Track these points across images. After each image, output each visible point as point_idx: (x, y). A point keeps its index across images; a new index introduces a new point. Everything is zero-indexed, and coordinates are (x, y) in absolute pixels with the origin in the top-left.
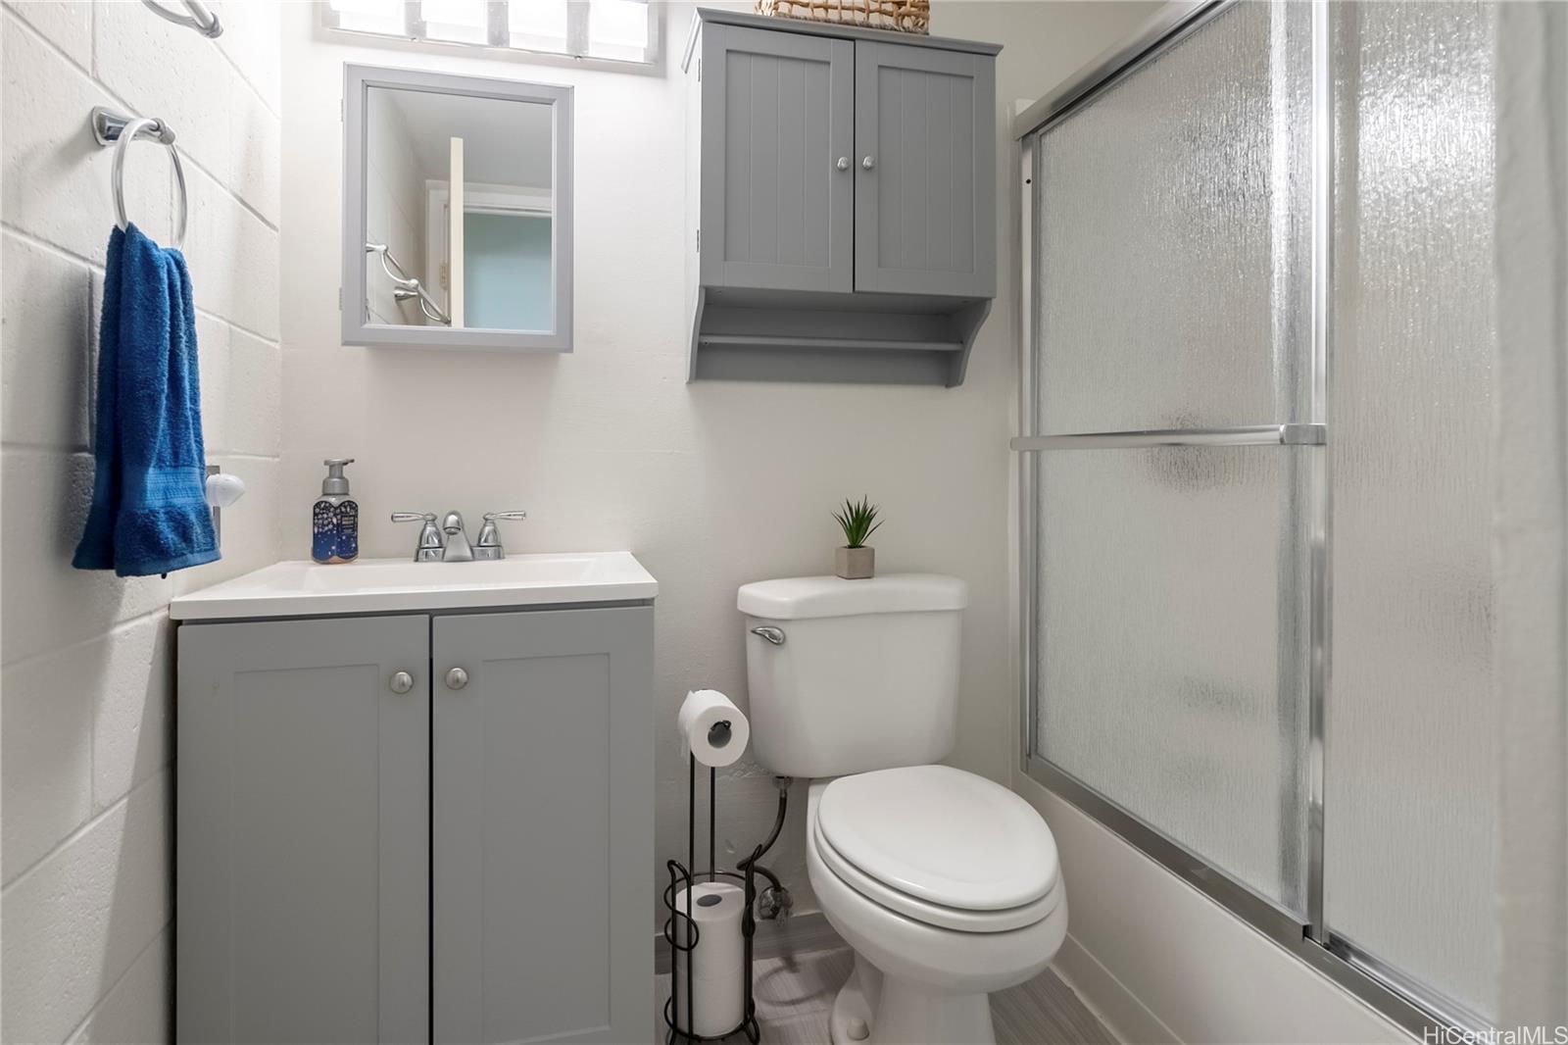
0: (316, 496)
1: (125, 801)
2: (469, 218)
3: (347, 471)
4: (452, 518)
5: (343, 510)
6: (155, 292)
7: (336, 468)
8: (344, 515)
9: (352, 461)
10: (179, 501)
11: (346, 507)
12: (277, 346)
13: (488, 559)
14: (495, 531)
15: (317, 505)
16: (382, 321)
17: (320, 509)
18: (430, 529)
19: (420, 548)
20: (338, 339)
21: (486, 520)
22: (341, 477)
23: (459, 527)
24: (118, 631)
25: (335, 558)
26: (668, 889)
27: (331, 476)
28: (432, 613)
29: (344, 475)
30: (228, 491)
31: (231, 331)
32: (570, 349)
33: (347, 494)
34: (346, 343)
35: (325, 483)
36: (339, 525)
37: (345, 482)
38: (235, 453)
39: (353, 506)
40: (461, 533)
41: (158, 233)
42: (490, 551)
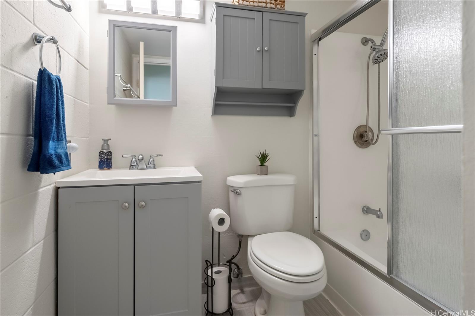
0: (100, 150)
1: (43, 241)
2: (146, 66)
3: (109, 142)
4: (141, 156)
5: (108, 154)
6: (52, 88)
7: (106, 141)
8: (108, 155)
9: (111, 139)
10: (59, 151)
11: (108, 153)
12: (88, 105)
13: (152, 169)
14: (153, 160)
15: (100, 152)
16: (119, 97)
17: (101, 154)
18: (134, 160)
19: (131, 165)
20: (106, 103)
21: (151, 157)
22: (107, 144)
23: (142, 159)
24: (41, 190)
25: (105, 168)
26: (205, 269)
27: (104, 144)
28: (135, 185)
29: (108, 143)
30: (73, 148)
31: (74, 100)
32: (176, 106)
33: (109, 149)
34: (109, 104)
35: (102, 146)
36: (107, 159)
37: (108, 145)
38: (75, 137)
39: (111, 153)
40: (143, 161)
41: (53, 71)
42: (152, 166)
